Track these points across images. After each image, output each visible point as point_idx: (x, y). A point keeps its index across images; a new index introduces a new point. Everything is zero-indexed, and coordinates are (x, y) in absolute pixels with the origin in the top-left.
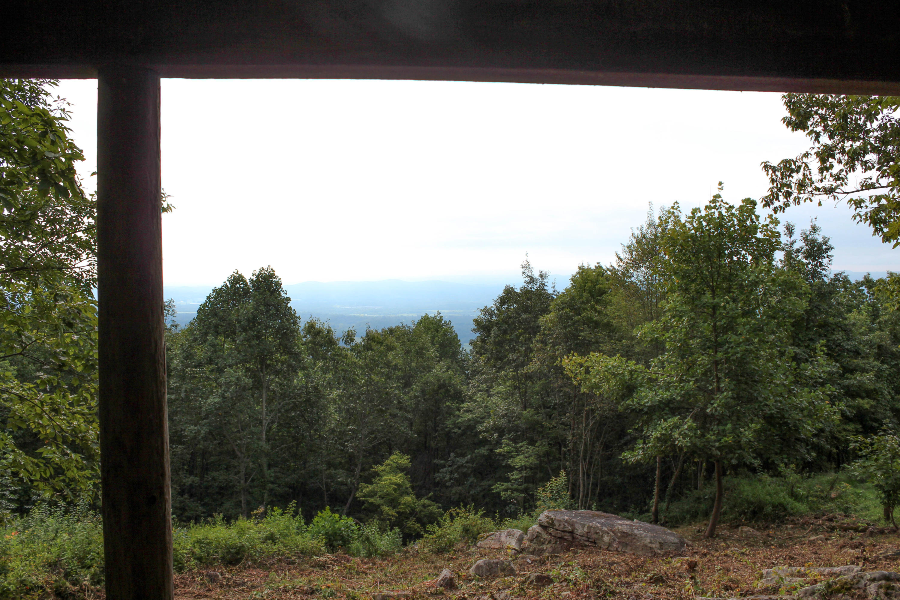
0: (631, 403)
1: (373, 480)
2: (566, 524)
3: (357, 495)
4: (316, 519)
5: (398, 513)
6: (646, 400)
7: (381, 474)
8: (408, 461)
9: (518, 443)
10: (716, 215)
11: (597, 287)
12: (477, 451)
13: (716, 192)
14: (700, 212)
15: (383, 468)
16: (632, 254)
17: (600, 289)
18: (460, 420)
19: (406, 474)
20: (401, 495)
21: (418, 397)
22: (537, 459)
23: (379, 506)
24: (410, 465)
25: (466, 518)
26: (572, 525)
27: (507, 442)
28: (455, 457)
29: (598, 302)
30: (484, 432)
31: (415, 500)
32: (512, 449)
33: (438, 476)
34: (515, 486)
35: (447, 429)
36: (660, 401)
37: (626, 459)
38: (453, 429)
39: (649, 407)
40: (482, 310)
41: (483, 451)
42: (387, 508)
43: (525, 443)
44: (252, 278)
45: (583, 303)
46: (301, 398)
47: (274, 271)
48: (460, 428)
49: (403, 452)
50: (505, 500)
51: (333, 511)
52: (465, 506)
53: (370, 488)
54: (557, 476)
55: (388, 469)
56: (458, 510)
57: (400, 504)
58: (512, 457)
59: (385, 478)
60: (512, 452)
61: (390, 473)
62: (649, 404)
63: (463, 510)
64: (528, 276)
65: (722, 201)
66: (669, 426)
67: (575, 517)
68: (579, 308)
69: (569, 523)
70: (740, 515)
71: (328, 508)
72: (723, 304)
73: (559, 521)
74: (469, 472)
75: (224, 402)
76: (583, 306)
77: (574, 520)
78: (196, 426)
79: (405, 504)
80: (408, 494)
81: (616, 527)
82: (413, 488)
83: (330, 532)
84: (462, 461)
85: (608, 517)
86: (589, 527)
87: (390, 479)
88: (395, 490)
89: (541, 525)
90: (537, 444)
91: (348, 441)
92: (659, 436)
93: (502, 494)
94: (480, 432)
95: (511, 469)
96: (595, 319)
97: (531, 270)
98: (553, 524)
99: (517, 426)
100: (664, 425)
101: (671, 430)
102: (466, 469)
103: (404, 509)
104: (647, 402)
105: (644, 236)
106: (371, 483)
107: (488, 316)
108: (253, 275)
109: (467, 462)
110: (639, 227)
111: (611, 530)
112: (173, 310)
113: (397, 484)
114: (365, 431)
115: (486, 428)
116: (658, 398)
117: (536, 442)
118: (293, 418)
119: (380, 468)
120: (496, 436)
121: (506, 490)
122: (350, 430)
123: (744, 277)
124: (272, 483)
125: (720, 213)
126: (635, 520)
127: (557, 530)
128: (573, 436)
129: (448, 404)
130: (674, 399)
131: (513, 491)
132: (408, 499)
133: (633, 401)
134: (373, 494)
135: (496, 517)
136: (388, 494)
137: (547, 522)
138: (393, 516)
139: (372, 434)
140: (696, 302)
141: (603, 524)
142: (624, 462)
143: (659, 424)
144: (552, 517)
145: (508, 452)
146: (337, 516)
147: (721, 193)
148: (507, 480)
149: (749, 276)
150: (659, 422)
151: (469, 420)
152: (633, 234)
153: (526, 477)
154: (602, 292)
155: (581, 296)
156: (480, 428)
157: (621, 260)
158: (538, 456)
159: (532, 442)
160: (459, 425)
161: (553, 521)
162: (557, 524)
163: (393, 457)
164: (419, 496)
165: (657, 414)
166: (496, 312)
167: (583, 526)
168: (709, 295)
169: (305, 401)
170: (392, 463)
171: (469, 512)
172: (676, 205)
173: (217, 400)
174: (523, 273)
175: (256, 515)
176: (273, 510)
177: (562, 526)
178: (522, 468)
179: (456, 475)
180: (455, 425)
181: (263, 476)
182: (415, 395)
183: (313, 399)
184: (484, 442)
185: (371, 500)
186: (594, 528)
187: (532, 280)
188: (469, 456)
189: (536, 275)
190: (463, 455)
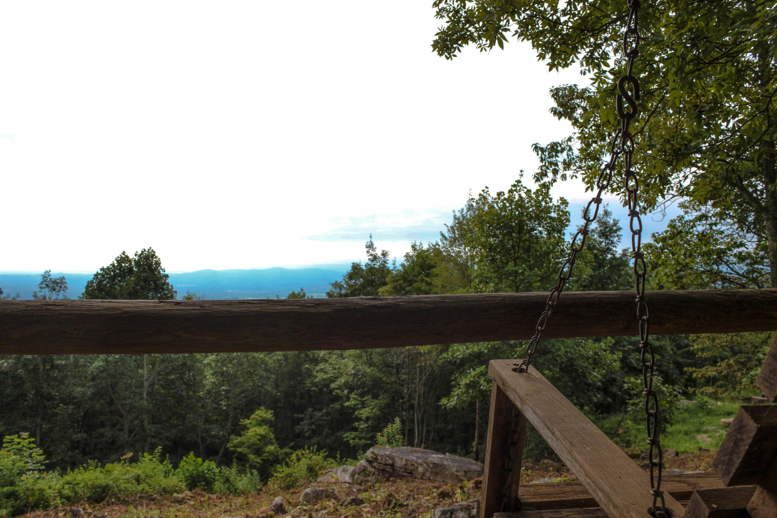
0: (446, 356)
1: (242, 433)
2: (387, 458)
3: (228, 446)
4: (182, 463)
5: (262, 460)
6: (458, 353)
7: (249, 426)
8: (272, 415)
9: (364, 397)
10: (517, 197)
11: (426, 263)
12: (331, 406)
13: (518, 178)
14: (504, 195)
15: (250, 421)
16: (454, 233)
17: (429, 264)
18: (317, 380)
19: (270, 427)
20: (266, 445)
21: (281, 360)
22: (380, 410)
23: (246, 455)
24: (273, 419)
25: (310, 458)
26: (393, 459)
27: (355, 396)
28: (313, 411)
29: (428, 275)
30: (337, 389)
31: (278, 449)
32: (358, 402)
33: (298, 429)
34: (364, 435)
35: (306, 388)
36: (470, 354)
37: (445, 405)
38: (311, 387)
39: (461, 359)
40: (333, 285)
41: (337, 406)
42: (253, 456)
43: (370, 397)
44: (135, 257)
45: (414, 275)
46: (178, 361)
47: (154, 252)
48: (317, 387)
49: (268, 408)
50: (354, 446)
51: (197, 456)
52: (309, 448)
53: (239, 439)
54: (393, 423)
55: (254, 422)
56: (303, 452)
57: (264, 452)
58: (358, 409)
59: (251, 430)
60: (358, 404)
61: (256, 426)
62: (460, 357)
63: (308, 451)
64: (371, 255)
65: (522, 186)
66: (477, 374)
67: (397, 451)
68: (412, 280)
69: (390, 458)
70: (543, 451)
71: (192, 453)
72: (520, 271)
73: (382, 456)
74: (325, 424)
75: (107, 365)
76: (415, 278)
77: (394, 454)
78: (83, 387)
79: (268, 452)
80: (272, 444)
81: (429, 460)
82: (277, 438)
83: (194, 475)
84: (318, 414)
85: (425, 452)
86: (407, 460)
87: (255, 431)
88: (259, 440)
89: (367, 460)
90: (379, 398)
91: (222, 400)
92: (468, 382)
93: (351, 441)
94: (334, 389)
95: (359, 419)
96: (423, 288)
97: (374, 250)
98: (376, 459)
99: (364, 383)
100: (473, 373)
101: (479, 378)
102: (322, 422)
103: (268, 456)
104: (459, 355)
105: (464, 217)
106: (240, 436)
107: (338, 290)
108: (136, 255)
109: (322, 416)
110: (460, 210)
111: (425, 462)
112: (65, 287)
113: (261, 436)
114: (237, 390)
115: (338, 385)
116: (468, 352)
117: (379, 396)
118: (172, 381)
119: (247, 421)
120: (346, 392)
121: (354, 439)
122: (224, 390)
123: (538, 248)
124: (153, 437)
125: (520, 195)
126: (447, 454)
127: (380, 463)
128: (408, 389)
129: (307, 366)
130: (483, 352)
131: (360, 439)
132: (271, 448)
133: (448, 354)
134: (241, 444)
135: (337, 457)
136: (253, 444)
137: (372, 457)
138: (258, 463)
139: (242, 393)
140: (501, 270)
141: (418, 458)
142: (443, 407)
143: (469, 373)
144: (376, 452)
145: (355, 405)
146: (200, 460)
147: (521, 180)
148: (355, 429)
149: (541, 248)
150: (469, 371)
151: (325, 380)
152: (455, 216)
153: (372, 427)
154: (431, 267)
155: (413, 269)
156: (333, 386)
157: (446, 238)
158: (381, 409)
159: (376, 397)
160: (317, 384)
161: (376, 457)
162: (379, 458)
163: (258, 412)
164: (281, 447)
165: (468, 365)
166: (345, 286)
167: (402, 459)
168: (511, 264)
169: (181, 365)
170: (257, 417)
171: (312, 453)
172: (486, 190)
173: (101, 363)
174: (368, 252)
175: (125, 460)
176: (143, 456)
177: (384, 460)
178: (368, 419)
179: (313, 426)
180: (313, 384)
181: (144, 431)
182: (278, 359)
183: (189, 363)
184: (337, 398)
185: (239, 450)
186: (411, 461)
187: (375, 258)
188: (324, 410)
189: (379, 253)
190: (320, 410)
